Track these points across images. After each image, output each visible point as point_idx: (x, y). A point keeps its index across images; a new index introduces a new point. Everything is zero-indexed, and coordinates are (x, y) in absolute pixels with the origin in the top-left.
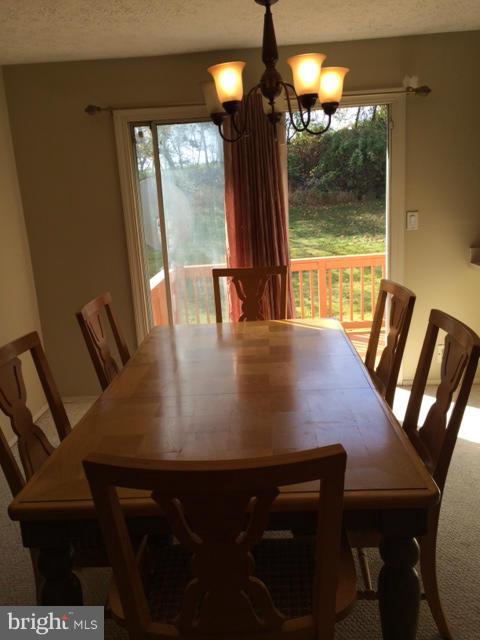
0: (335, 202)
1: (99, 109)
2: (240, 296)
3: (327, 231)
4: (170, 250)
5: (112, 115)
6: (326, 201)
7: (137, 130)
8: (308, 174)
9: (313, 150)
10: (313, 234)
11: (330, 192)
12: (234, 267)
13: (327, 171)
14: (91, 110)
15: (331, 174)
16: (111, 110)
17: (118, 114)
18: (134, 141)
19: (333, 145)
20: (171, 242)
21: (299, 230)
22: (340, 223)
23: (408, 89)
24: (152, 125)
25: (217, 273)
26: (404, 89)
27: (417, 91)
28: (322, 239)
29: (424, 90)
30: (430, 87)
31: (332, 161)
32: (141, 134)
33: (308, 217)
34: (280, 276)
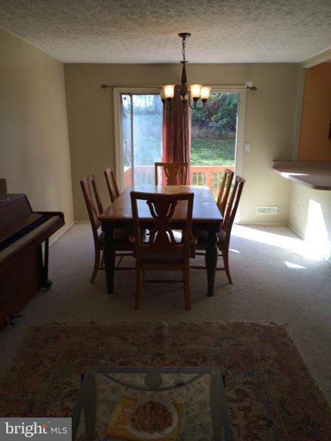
0: (226, 138)
1: (107, 86)
2: (167, 175)
3: (220, 156)
4: (135, 153)
5: (112, 89)
6: (221, 137)
7: (123, 96)
8: (211, 119)
9: (214, 104)
10: (211, 158)
11: (224, 132)
12: (165, 162)
13: (223, 118)
14: (104, 86)
15: (225, 120)
16: (112, 87)
17: (115, 89)
18: (122, 102)
19: (227, 102)
20: (135, 149)
21: (202, 154)
22: (228, 152)
23: (248, 87)
24: (131, 95)
25: (157, 164)
26: (245, 87)
27: (251, 88)
28: (216, 161)
29: (254, 88)
30: (257, 87)
31: (226, 112)
32: (125, 99)
33: (208, 147)
34: (185, 167)
